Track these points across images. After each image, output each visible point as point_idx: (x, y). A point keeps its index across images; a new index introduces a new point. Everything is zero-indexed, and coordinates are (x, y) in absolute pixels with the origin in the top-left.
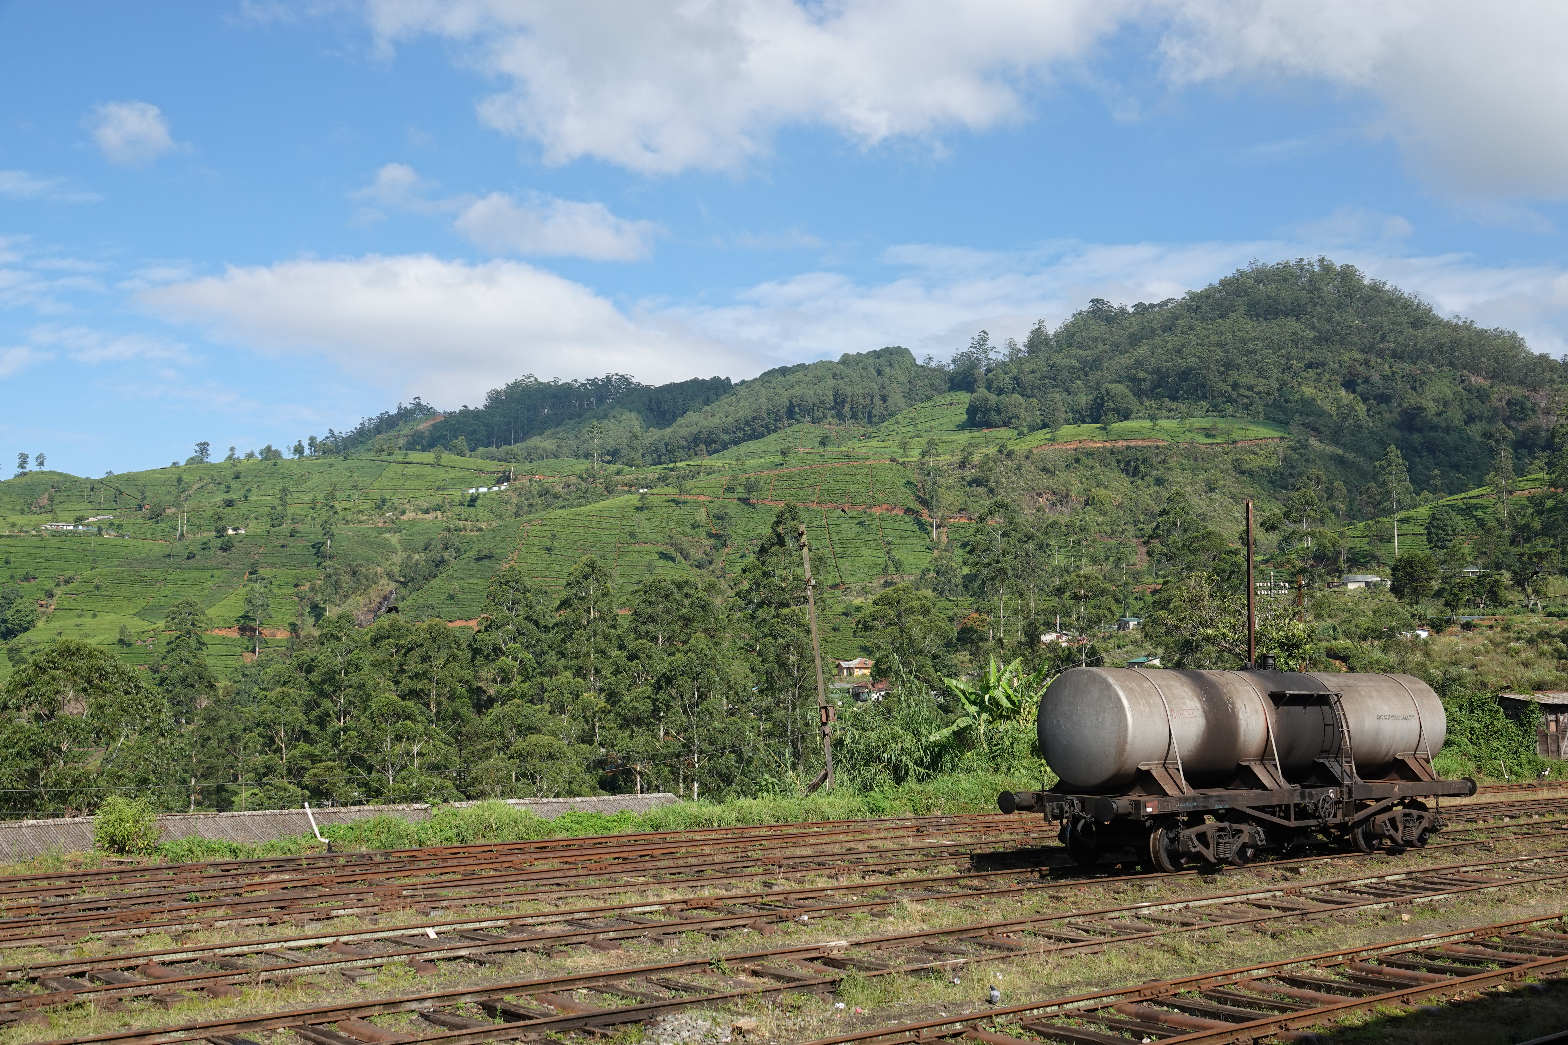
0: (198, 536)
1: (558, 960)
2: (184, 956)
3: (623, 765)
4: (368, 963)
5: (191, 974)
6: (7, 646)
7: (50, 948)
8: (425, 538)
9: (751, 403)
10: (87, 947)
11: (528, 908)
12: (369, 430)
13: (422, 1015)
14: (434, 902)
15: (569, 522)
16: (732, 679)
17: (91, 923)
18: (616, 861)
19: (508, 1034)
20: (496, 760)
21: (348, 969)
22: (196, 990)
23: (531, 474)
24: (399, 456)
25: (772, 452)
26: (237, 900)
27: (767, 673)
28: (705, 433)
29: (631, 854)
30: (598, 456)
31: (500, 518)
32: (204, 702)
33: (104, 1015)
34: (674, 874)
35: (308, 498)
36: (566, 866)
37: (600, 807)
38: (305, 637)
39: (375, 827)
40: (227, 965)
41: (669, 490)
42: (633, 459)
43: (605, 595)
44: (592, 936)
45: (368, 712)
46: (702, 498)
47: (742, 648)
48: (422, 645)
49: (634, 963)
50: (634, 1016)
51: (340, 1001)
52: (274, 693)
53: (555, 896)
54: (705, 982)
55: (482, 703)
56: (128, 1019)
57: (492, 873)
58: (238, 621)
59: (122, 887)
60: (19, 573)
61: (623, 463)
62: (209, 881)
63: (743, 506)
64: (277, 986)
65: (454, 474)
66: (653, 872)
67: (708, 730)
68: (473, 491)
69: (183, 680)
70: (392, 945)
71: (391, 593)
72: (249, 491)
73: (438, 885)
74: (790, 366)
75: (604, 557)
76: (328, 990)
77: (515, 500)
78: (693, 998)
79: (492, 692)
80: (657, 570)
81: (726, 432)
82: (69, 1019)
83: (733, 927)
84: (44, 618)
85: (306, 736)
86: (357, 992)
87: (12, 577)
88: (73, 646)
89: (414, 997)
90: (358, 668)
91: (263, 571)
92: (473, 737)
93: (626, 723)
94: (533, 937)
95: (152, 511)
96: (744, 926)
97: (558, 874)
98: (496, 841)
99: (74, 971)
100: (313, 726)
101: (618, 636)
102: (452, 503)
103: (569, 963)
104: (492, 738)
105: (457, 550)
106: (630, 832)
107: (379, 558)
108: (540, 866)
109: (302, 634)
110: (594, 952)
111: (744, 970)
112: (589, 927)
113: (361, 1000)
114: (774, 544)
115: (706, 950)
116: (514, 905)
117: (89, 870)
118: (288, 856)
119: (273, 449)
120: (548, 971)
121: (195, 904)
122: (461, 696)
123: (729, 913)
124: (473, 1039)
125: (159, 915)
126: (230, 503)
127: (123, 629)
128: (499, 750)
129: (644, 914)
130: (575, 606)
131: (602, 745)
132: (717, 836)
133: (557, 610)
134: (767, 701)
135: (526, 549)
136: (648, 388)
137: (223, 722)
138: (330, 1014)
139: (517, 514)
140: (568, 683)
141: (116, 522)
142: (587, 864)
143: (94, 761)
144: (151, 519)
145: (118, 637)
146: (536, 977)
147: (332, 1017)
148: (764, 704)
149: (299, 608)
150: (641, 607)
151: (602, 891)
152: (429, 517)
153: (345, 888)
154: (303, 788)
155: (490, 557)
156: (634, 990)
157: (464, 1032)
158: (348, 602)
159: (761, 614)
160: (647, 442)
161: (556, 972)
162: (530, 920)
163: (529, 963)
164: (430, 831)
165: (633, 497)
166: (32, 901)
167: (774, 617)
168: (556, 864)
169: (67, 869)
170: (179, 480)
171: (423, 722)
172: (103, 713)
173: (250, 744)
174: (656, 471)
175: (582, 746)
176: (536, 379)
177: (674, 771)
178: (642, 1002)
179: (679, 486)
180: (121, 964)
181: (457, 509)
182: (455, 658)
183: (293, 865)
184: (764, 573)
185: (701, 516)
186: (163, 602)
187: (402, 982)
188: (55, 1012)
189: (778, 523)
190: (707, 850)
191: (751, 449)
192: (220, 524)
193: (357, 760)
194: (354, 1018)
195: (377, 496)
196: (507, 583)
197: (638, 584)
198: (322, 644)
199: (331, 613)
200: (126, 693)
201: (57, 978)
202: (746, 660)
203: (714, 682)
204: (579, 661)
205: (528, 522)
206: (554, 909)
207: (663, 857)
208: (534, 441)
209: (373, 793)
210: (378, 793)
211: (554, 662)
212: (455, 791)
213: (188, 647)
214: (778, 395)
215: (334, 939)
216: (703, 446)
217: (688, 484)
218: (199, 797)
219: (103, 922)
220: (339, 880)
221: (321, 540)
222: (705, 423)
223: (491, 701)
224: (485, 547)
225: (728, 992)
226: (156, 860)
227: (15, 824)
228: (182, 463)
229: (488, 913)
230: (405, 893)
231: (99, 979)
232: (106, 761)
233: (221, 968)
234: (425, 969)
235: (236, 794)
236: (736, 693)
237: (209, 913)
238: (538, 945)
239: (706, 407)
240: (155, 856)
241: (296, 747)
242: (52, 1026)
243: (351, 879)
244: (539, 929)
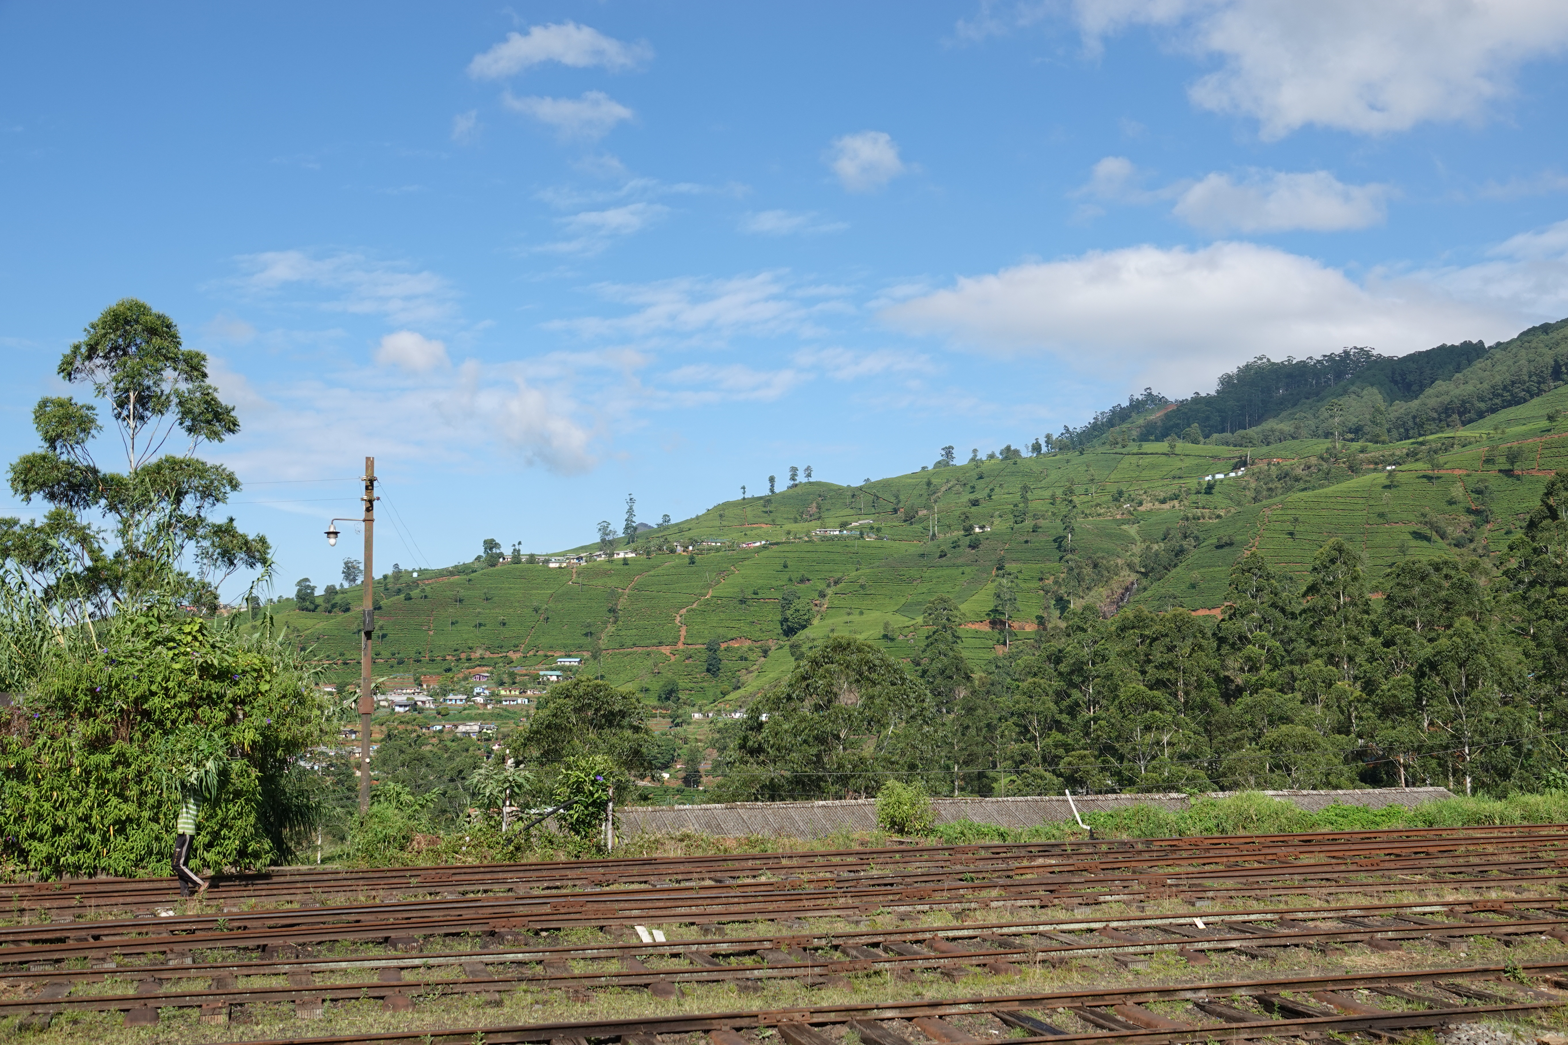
0: (948, 535)
1: (1335, 958)
2: (965, 933)
3: (1383, 757)
4: (1139, 949)
5: (973, 951)
6: (788, 643)
7: (847, 918)
8: (1164, 528)
9: (1509, 366)
10: (879, 919)
11: (1298, 903)
12: (1102, 424)
13: (1197, 1004)
14: (1200, 893)
15: (1312, 504)
16: (1505, 666)
17: (881, 898)
18: (1388, 858)
19: (1288, 1030)
20: (1248, 750)
21: (1120, 955)
22: (979, 965)
23: (1268, 457)
24: (1133, 448)
25: (1537, 417)
26: (1009, 882)
27: (1544, 658)
28: (1458, 403)
29: (1404, 850)
30: (1340, 434)
31: (1239, 504)
32: (962, 693)
33: (900, 984)
34: (1454, 873)
35: (1047, 494)
36: (1334, 861)
37: (1365, 800)
38: (1053, 629)
39: (1134, 815)
40: (1006, 943)
41: (1420, 465)
42: (1378, 436)
43: (1355, 579)
44: (1370, 935)
45: (1117, 702)
46: (1457, 472)
47: (1513, 632)
48: (1167, 635)
49: (1418, 966)
50: (1423, 1022)
51: (1115, 986)
52: (1026, 684)
53: (1325, 891)
54: (1501, 990)
55: (1231, 693)
56: (920, 989)
57: (1256, 865)
58: (988, 615)
59: (905, 865)
60: (796, 576)
61: (1367, 440)
62: (982, 863)
63: (1506, 478)
64: (1054, 967)
65: (1188, 462)
66: (1430, 870)
67: (1480, 721)
68: (1209, 478)
69: (942, 672)
70: (1161, 933)
71: (1133, 584)
72: (992, 490)
73: (1202, 875)
74: (1552, 322)
75: (1351, 540)
76: (1102, 974)
77: (1253, 485)
78: (1489, 1007)
79: (1239, 681)
80: (1411, 551)
81: (1481, 399)
82: (870, 986)
83: (1528, 933)
84: (819, 617)
85: (1058, 725)
86: (1130, 977)
87: (790, 580)
88: (844, 642)
89: (1188, 986)
90: (1104, 659)
91: (1010, 567)
92: (1223, 727)
93: (1387, 711)
94: (1305, 932)
95: (906, 513)
96: (1541, 933)
97: (1326, 869)
98: (1257, 833)
99: (870, 941)
100: (1064, 716)
101: (1372, 622)
102: (1188, 492)
103: (1346, 961)
104: (1242, 728)
105: (1197, 538)
106: (1401, 828)
107: (1119, 549)
108: (1305, 859)
109: (1049, 626)
110: (1373, 952)
111: (1546, 981)
112: (1365, 925)
113: (1135, 986)
114: (1544, 518)
115: (1498, 956)
116: (1283, 898)
117: (874, 849)
118: (1053, 841)
119: (1012, 448)
120: (1324, 969)
121: (970, 884)
122: (1209, 685)
123: (1522, 917)
124: (1252, 1033)
125: (939, 894)
126: (975, 503)
127: (886, 625)
128: (1251, 740)
129: (1424, 914)
130: (1322, 591)
131: (1360, 736)
132: (1500, 835)
133: (1304, 595)
134: (1547, 689)
135: (1267, 534)
136: (1390, 360)
137: (980, 712)
138: (1106, 997)
139: (1255, 500)
140: (1320, 671)
141: (876, 526)
142: (1357, 859)
143: (868, 749)
144: (905, 521)
145: (883, 633)
146: (1312, 975)
147: (1108, 1000)
148: (1542, 693)
149: (1044, 601)
150: (1396, 590)
151: (1375, 888)
152: (1166, 506)
153: (1110, 875)
154: (1058, 776)
155: (1231, 544)
156: (1421, 994)
157: (1242, 1025)
158: (1091, 593)
159: (1534, 594)
160: (1392, 416)
161: (1333, 970)
162: (1300, 915)
163: (1303, 959)
164: (1189, 821)
165: (1380, 475)
166: (828, 875)
167: (1548, 597)
168: (1322, 858)
169: (856, 847)
170: (929, 484)
171: (1170, 711)
172: (872, 703)
173: (1006, 733)
174: (1405, 446)
175: (1338, 736)
176: (1269, 360)
177: (1442, 764)
178: (1431, 1008)
179: (1431, 461)
180: (910, 937)
181: (1194, 497)
182: (1201, 647)
183: (1057, 851)
184: (1535, 550)
185: (1458, 491)
186: (920, 598)
187: (1174, 971)
188: (857, 978)
189: (1548, 494)
190: (1490, 849)
191: (1511, 416)
192: (967, 524)
193: (1108, 749)
194: (1130, 1003)
195: (1113, 488)
196: (1249, 570)
197: (1390, 566)
198: (1069, 635)
199: (1075, 605)
200: (893, 684)
201: (856, 947)
202: (1518, 644)
203: (1485, 669)
204: (1330, 649)
205: (1268, 507)
206: (1325, 905)
207: (1440, 855)
208: (1271, 424)
209: (1126, 782)
210: (1131, 782)
211: (1303, 651)
212: (1208, 781)
213: (945, 641)
214: (1541, 355)
215: (1104, 924)
216: (1455, 417)
217: (1441, 458)
218: (962, 783)
219: (891, 897)
220: (1104, 866)
221: (1062, 534)
222: (1457, 392)
223: (1239, 691)
224: (1224, 534)
225: (1529, 1003)
226: (932, 841)
227: (808, 804)
228: (930, 467)
229: (1255, 905)
230: (1169, 881)
231: (892, 950)
232: (879, 747)
233: (1000, 946)
234: (1196, 959)
235: (995, 780)
236: (1510, 679)
237: (984, 893)
238: (1312, 941)
239: (1457, 375)
240: (931, 837)
241: (1049, 736)
242: (856, 991)
243: (1115, 866)
244: (1311, 924)
